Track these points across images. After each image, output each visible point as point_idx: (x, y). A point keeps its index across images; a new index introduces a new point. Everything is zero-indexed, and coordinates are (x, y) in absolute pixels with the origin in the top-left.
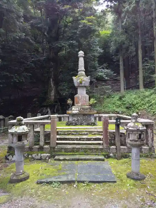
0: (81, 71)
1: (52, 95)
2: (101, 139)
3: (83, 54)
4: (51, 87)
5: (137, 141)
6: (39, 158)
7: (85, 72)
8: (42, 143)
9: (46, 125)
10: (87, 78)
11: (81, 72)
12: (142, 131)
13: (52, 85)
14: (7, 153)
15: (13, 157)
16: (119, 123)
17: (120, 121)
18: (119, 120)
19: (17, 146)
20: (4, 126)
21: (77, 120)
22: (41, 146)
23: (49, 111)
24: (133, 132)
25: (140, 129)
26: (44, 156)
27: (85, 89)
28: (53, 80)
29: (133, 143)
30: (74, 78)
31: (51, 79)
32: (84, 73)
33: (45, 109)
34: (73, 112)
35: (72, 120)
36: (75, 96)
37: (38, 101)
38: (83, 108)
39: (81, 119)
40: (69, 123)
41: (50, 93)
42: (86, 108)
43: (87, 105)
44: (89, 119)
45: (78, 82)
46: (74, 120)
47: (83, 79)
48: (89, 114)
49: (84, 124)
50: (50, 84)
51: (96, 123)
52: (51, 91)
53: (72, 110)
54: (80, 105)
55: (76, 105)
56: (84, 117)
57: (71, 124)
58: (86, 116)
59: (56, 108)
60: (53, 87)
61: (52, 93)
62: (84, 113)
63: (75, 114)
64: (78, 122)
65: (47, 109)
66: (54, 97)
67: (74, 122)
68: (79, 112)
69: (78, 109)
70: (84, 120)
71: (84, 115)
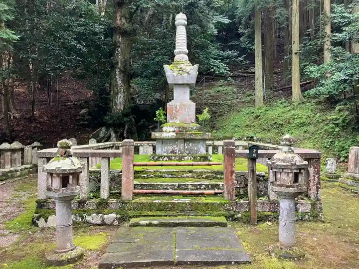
0: (180, 53)
1: (118, 102)
2: (221, 185)
3: (185, 20)
4: (117, 85)
5: (291, 186)
6: (99, 222)
7: (189, 55)
8: (104, 194)
9: (112, 159)
10: (192, 67)
11: (181, 55)
12: (300, 169)
13: (120, 83)
14: (36, 213)
15: (46, 221)
16: (254, 155)
17: (257, 152)
18: (255, 151)
19: (60, 196)
20: (23, 164)
21: (173, 152)
22: (103, 199)
23: (113, 135)
24: (283, 169)
25: (298, 164)
26: (108, 218)
27: (188, 91)
28: (121, 72)
29: (283, 191)
30: (167, 67)
31: (118, 70)
32: (186, 57)
33: (104, 130)
34: (164, 135)
35: (162, 150)
36: (168, 104)
37: (89, 114)
38: (183, 128)
39: (180, 148)
40: (156, 157)
41: (115, 98)
42: (189, 128)
43: (192, 123)
44: (195, 149)
45: (175, 75)
46: (167, 151)
47: (184, 70)
48: (196, 139)
49: (186, 158)
50: (115, 79)
51: (209, 157)
52: (117, 93)
53: (162, 132)
54: (177, 122)
55: (171, 121)
56: (186, 144)
57: (161, 159)
58: (189, 143)
59: (126, 129)
60: (121, 86)
61: (119, 98)
62: (187, 137)
63: (168, 139)
64: (175, 155)
65: (107, 130)
66: (122, 106)
67: (165, 154)
68: (175, 135)
69: (174, 130)
70: (186, 150)
71: (185, 140)
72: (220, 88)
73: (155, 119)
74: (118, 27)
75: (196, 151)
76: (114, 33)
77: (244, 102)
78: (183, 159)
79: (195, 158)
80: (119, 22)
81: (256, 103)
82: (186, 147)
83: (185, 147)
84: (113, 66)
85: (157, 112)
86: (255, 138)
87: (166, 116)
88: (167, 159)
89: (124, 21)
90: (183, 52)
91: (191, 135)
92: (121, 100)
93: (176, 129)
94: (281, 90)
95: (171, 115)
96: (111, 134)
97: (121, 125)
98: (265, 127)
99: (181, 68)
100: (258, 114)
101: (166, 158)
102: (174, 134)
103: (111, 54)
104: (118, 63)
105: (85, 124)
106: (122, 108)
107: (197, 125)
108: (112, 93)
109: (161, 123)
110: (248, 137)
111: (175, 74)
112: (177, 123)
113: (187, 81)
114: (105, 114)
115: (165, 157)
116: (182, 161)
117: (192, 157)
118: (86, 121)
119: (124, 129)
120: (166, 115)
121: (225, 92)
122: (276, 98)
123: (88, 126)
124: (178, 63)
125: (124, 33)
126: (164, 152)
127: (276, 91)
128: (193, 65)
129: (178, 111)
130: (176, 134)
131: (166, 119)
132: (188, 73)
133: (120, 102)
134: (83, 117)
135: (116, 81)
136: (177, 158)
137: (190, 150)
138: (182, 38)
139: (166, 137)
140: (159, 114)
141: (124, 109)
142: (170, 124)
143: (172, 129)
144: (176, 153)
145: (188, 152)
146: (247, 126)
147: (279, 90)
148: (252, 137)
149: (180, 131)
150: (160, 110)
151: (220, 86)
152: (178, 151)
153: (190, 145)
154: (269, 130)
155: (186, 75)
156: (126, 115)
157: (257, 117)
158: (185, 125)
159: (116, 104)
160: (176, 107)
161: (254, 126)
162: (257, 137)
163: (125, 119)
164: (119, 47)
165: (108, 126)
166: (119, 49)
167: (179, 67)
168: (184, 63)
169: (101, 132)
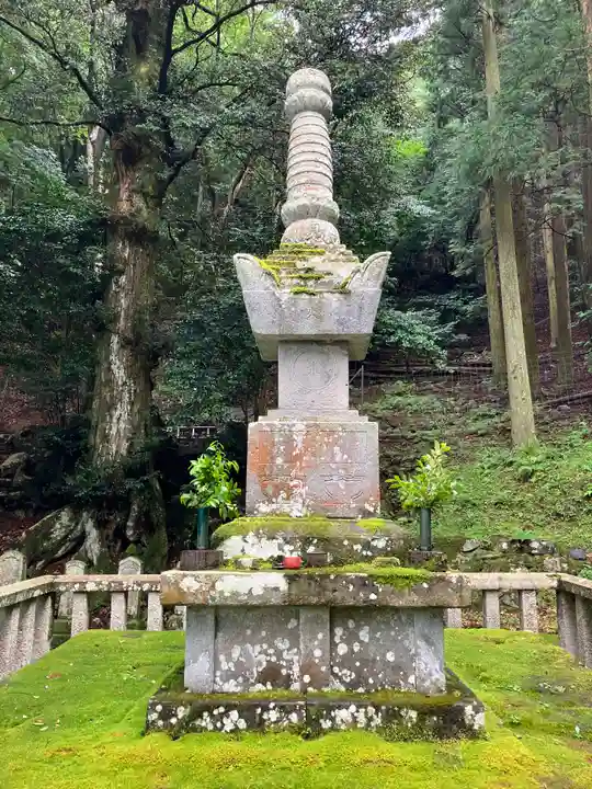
0: (304, 213)
1: (114, 431)
3: (323, 88)
4: (110, 382)
10: (358, 265)
11: (308, 222)
13: (119, 373)
21: (272, 675)
23: (93, 534)
27: (341, 368)
28: (126, 343)
30: (247, 265)
31: (115, 339)
32: (331, 231)
33: (65, 516)
34: (230, 585)
35: (216, 664)
36: (252, 425)
37: (28, 467)
38: (325, 542)
39: (310, 654)
40: (182, 712)
41: (104, 420)
42: (356, 541)
43: (367, 514)
44: (390, 657)
45: (285, 298)
46: (240, 671)
47: (327, 279)
48: (396, 610)
49: (343, 715)
50: (106, 365)
51: (469, 710)
52: (111, 407)
53: (215, 566)
54: (296, 509)
55: (264, 508)
56: (339, 631)
57: (205, 721)
58: (359, 627)
59: (133, 514)
60: (125, 383)
61: (115, 420)
62: (348, 596)
63: (246, 608)
64: (281, 692)
65: (76, 518)
66: (125, 445)
67: (231, 686)
68: (283, 585)
69: (276, 553)
70: (342, 666)
71: (338, 614)
72: (400, 398)
73: (185, 496)
74: (122, 218)
75: (396, 667)
76: (110, 236)
77: (474, 433)
78: (326, 724)
79: (392, 715)
80: (124, 207)
81: (516, 437)
82: (342, 649)
83: (333, 645)
84: (103, 328)
85: (197, 466)
86: (535, 545)
87: (242, 485)
88: (242, 724)
89: (139, 201)
90: (317, 208)
91: (364, 583)
92: (122, 425)
93: (287, 548)
94: (565, 402)
95: (265, 478)
96: (87, 529)
97: (120, 503)
98: (560, 508)
99: (309, 270)
100: (530, 469)
101: (234, 714)
102: (278, 580)
103: (100, 291)
104: (116, 318)
105: (11, 501)
106: (123, 452)
107: (391, 525)
108: (95, 404)
109: (216, 517)
110: (513, 541)
111: (285, 294)
112: (295, 514)
113: (340, 323)
114: (70, 470)
115: (229, 708)
116: (320, 732)
117: (378, 709)
118: (15, 490)
119: (128, 516)
120: (239, 478)
121: (415, 407)
122: (561, 423)
123: (22, 504)
124: (298, 252)
125: (140, 236)
126: (228, 676)
127: (555, 405)
128: (362, 260)
129: (299, 457)
130: (291, 579)
131: (240, 500)
132: (343, 290)
133: (117, 432)
134: (7, 476)
135: (109, 369)
136: (294, 717)
137: (364, 665)
138: (313, 157)
139: (235, 594)
140: (207, 471)
141: (129, 452)
142: (258, 521)
143: (270, 549)
144: (288, 681)
145: (348, 675)
146: (499, 504)
147: (560, 403)
148: (527, 542)
149: (308, 561)
150: (212, 454)
151: (399, 394)
152: (296, 669)
153: (364, 635)
154: (572, 519)
155: (334, 300)
156: (132, 472)
157: (526, 477)
158: (335, 529)
159: (106, 438)
160: (289, 441)
161: (521, 505)
162: (539, 541)
163: (130, 484)
164: (121, 273)
165: (78, 507)
166: (123, 279)
167: (300, 264)
168: (321, 254)
169: (58, 526)
